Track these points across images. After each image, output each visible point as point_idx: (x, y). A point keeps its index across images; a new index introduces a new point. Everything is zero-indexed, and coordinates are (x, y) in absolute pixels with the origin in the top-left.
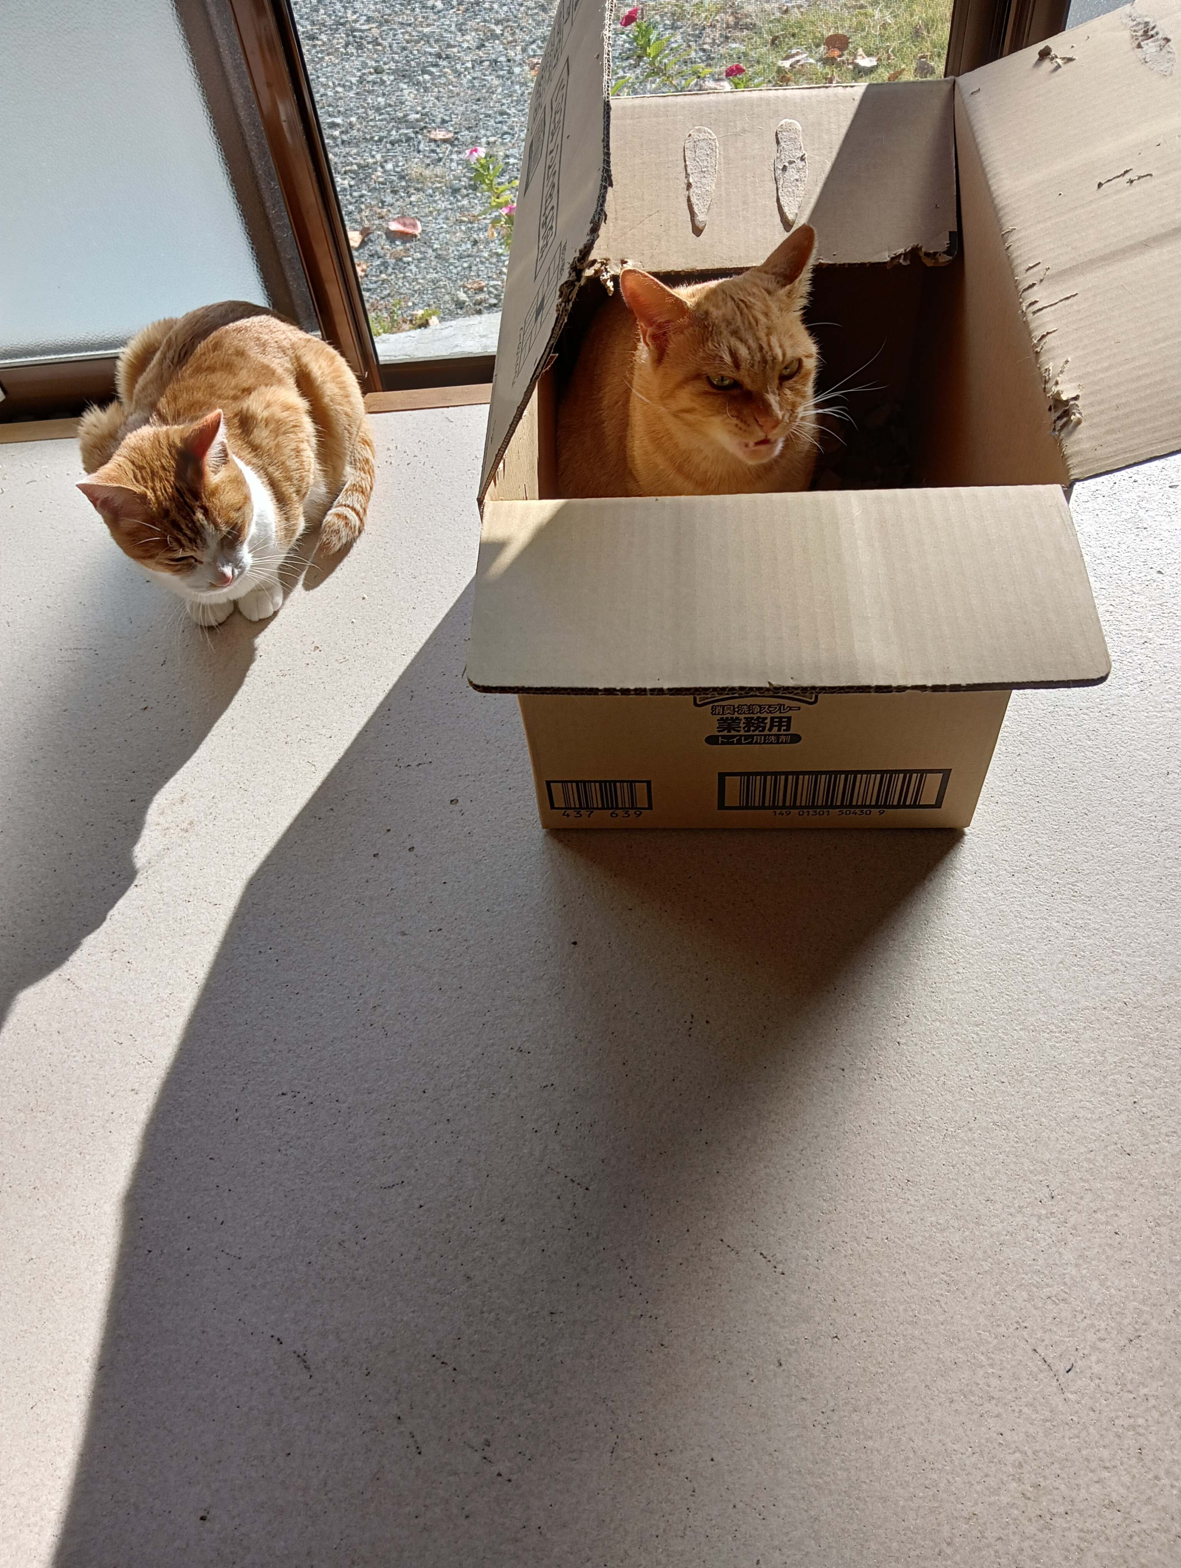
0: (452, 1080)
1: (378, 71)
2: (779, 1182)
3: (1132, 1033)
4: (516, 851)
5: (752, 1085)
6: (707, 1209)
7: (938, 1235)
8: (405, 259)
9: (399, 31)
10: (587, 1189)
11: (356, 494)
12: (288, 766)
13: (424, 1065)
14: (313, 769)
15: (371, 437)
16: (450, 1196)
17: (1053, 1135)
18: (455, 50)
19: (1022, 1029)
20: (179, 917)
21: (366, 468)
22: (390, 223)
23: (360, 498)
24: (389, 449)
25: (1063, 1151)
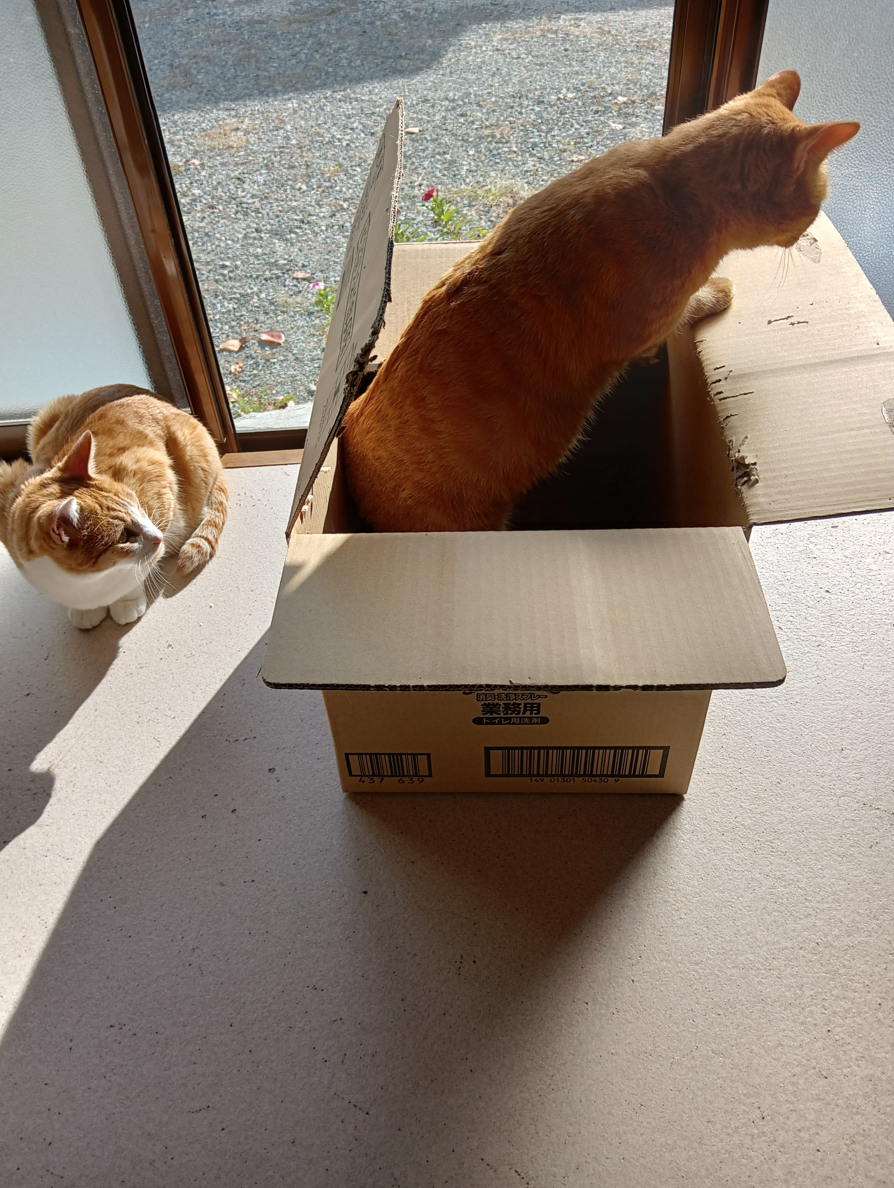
0: (255, 1015)
1: (257, 231)
2: (532, 1106)
3: (824, 969)
4: (320, 812)
5: (511, 1018)
6: (470, 1131)
7: (667, 1154)
8: (272, 360)
9: (275, 204)
10: (367, 1113)
11: (210, 528)
12: (138, 742)
13: (232, 1001)
14: (158, 744)
15: (226, 486)
16: (249, 1120)
17: (762, 1062)
18: (314, 218)
19: (733, 967)
20: (37, 870)
21: (220, 509)
22: (262, 335)
23: (214, 531)
24: (239, 495)
25: (771, 1076)
